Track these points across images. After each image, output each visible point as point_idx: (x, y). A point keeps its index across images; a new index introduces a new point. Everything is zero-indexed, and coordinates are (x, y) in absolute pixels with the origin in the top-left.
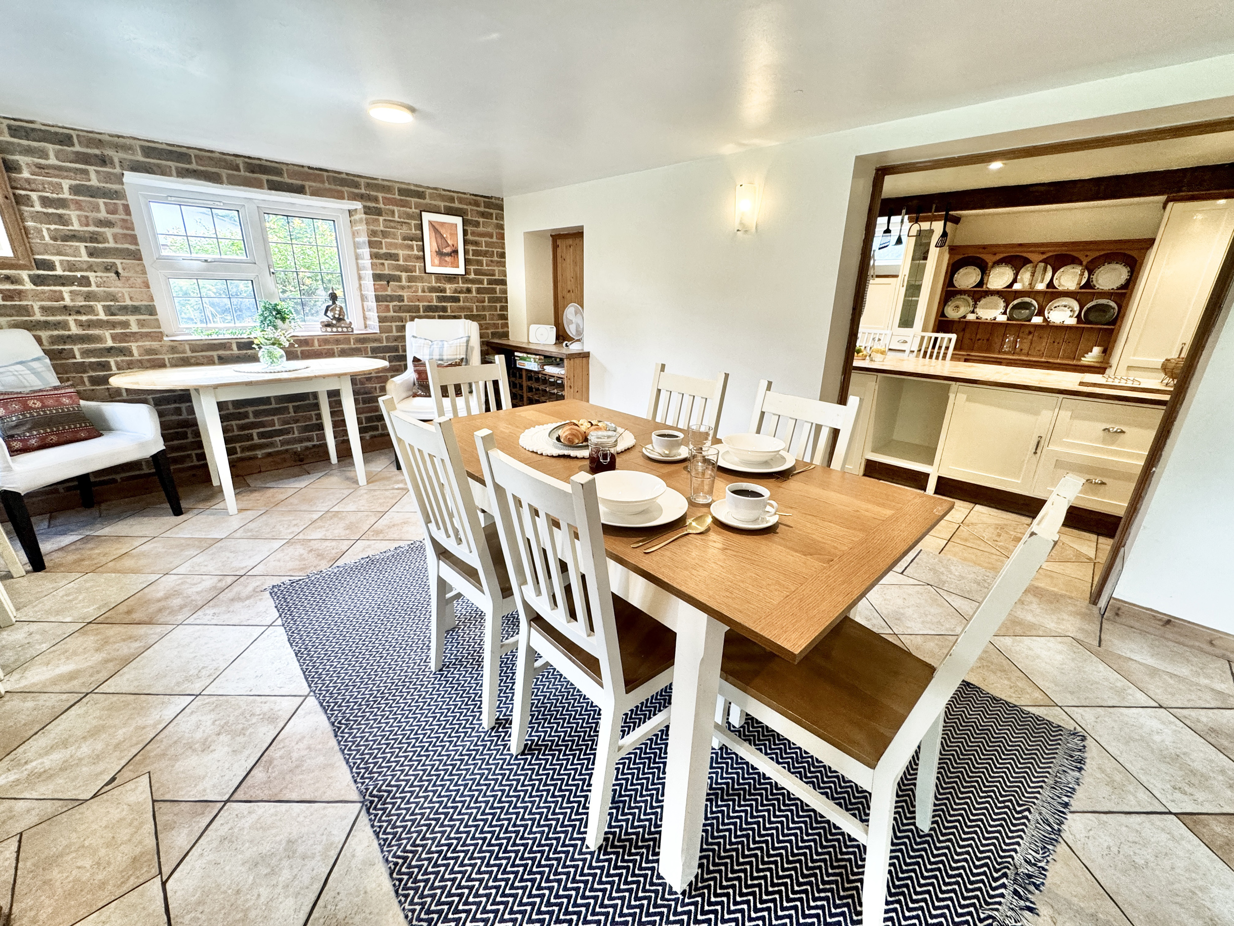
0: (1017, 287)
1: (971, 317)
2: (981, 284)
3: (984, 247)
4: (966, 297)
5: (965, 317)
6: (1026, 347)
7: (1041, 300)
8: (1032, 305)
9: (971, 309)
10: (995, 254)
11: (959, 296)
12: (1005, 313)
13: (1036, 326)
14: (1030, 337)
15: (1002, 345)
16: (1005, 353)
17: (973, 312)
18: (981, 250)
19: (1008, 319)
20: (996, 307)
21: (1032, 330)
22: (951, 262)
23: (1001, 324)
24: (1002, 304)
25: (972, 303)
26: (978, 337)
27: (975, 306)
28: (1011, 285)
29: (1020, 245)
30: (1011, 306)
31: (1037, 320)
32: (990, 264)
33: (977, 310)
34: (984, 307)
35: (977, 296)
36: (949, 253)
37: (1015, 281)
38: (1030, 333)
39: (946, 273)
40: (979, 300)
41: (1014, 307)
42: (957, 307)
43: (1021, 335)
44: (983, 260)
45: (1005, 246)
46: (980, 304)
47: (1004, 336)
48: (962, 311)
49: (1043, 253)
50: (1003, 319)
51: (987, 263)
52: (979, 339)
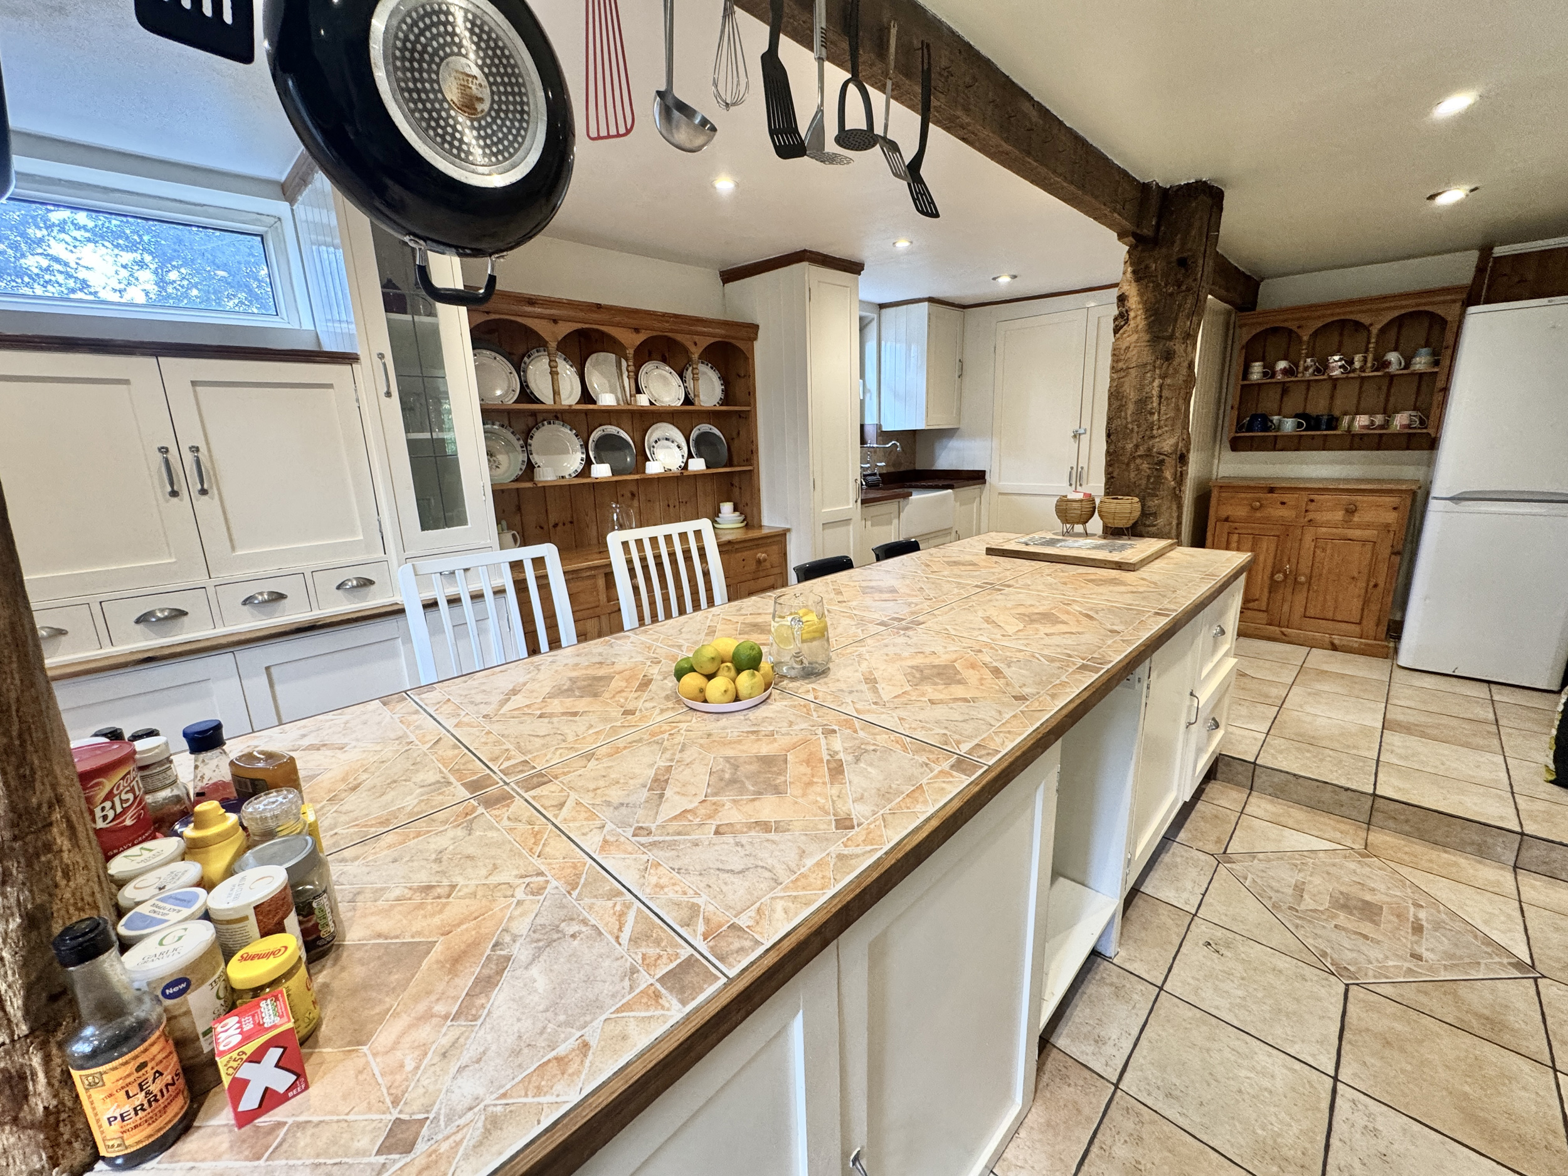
24: (574, 441)
26: (552, 522)
27: (528, 450)
30: (591, 444)
40: (528, 434)
46: (533, 443)
52: (556, 525)
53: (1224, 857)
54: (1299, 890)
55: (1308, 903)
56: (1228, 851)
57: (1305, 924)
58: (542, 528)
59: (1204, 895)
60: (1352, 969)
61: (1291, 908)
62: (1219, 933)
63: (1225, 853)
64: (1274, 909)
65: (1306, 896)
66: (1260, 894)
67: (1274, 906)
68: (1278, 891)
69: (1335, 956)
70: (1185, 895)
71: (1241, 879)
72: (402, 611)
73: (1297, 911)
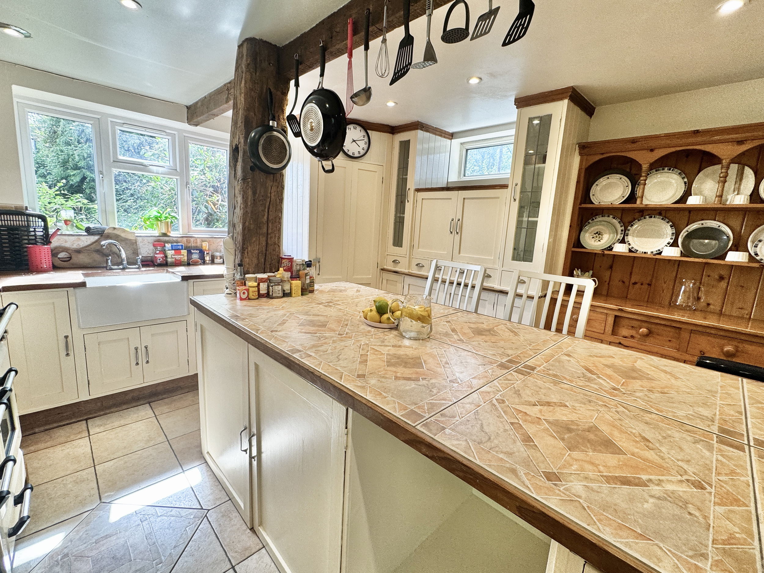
0: (693, 201)
1: (619, 249)
2: (632, 198)
3: (634, 141)
4: (610, 219)
5: (610, 248)
6: (715, 301)
7: (736, 223)
8: (723, 233)
9: (620, 236)
10: (652, 150)
11: (600, 218)
12: (674, 244)
13: (732, 267)
14: (723, 284)
15: (674, 294)
16: (680, 308)
17: (623, 241)
18: (630, 146)
19: (682, 255)
20: (659, 235)
21: (724, 272)
22: (584, 167)
23: (669, 261)
24: (668, 230)
25: (620, 228)
26: (633, 281)
27: (625, 233)
28: (683, 199)
29: (696, 132)
30: (683, 234)
31: (734, 257)
32: (645, 167)
33: (630, 239)
34: (641, 235)
35: (627, 219)
36: (580, 154)
37: (687, 193)
38: (721, 278)
39: (578, 182)
40: (631, 223)
41: (691, 236)
42: (599, 233)
43: (705, 279)
44: (632, 162)
45: (668, 136)
46: (632, 229)
47: (677, 282)
48: (606, 240)
49: (740, 142)
50: (673, 253)
51: (640, 166)
52: (635, 283)
58: (623, 282)
72: (507, 293)
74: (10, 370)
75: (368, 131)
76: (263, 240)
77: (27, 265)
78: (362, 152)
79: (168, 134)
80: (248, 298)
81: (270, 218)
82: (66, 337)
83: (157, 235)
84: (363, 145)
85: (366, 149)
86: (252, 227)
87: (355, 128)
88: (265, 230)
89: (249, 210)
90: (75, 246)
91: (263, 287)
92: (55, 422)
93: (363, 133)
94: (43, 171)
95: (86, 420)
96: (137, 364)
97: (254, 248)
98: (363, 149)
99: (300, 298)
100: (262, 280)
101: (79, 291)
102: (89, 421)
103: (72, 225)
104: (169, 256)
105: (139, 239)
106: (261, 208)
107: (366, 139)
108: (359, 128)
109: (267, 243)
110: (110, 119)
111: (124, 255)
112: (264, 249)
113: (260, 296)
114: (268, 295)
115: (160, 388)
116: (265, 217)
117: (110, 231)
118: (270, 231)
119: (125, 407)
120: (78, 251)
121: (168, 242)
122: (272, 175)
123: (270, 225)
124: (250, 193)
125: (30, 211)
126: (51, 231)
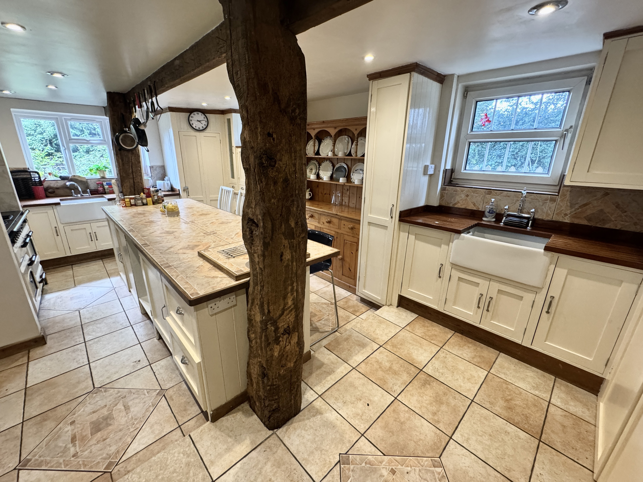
4: (315, 162)
10: (314, 129)
11: (312, 162)
29: (324, 122)
32: (313, 137)
38: (348, 190)
40: (321, 164)
42: (311, 169)
46: (321, 167)
48: (313, 172)
52: (325, 194)
53: (162, 393)
54: (127, 408)
55: (120, 406)
56: (163, 398)
57: (117, 396)
58: (322, 194)
59: (154, 373)
60: (95, 395)
61: (125, 397)
62: (139, 367)
63: (164, 395)
64: (130, 391)
65: (123, 408)
66: (138, 391)
67: (131, 392)
68: (133, 399)
69: (102, 394)
70: (159, 367)
71: (149, 391)
73: (122, 398)
74: (30, 231)
75: (206, 115)
76: (131, 181)
77: (34, 196)
78: (205, 127)
79: (97, 122)
80: (126, 206)
81: (134, 170)
82: (56, 227)
83: (99, 178)
84: (204, 123)
85: (206, 125)
86: (124, 175)
87: (198, 114)
88: (131, 176)
89: (121, 168)
90: (55, 186)
91: (133, 201)
92: (57, 265)
93: (203, 116)
94: (41, 129)
95: (72, 265)
96: (92, 240)
97: (128, 184)
98: (205, 125)
99: (152, 206)
100: (131, 198)
101: (58, 207)
102: (73, 266)
103: (53, 175)
104: (106, 189)
105: (89, 181)
106: (127, 167)
107: (206, 119)
108: (200, 113)
109: (134, 182)
110: (63, 118)
111: (80, 190)
112: (133, 185)
113: (132, 205)
114: (135, 205)
115: (106, 253)
116: (131, 171)
117: (72, 177)
118: (134, 176)
119: (89, 260)
120: (57, 188)
121: (104, 181)
122: (131, 152)
123: (134, 174)
124: (120, 161)
125: (31, 170)
126: (42, 179)
